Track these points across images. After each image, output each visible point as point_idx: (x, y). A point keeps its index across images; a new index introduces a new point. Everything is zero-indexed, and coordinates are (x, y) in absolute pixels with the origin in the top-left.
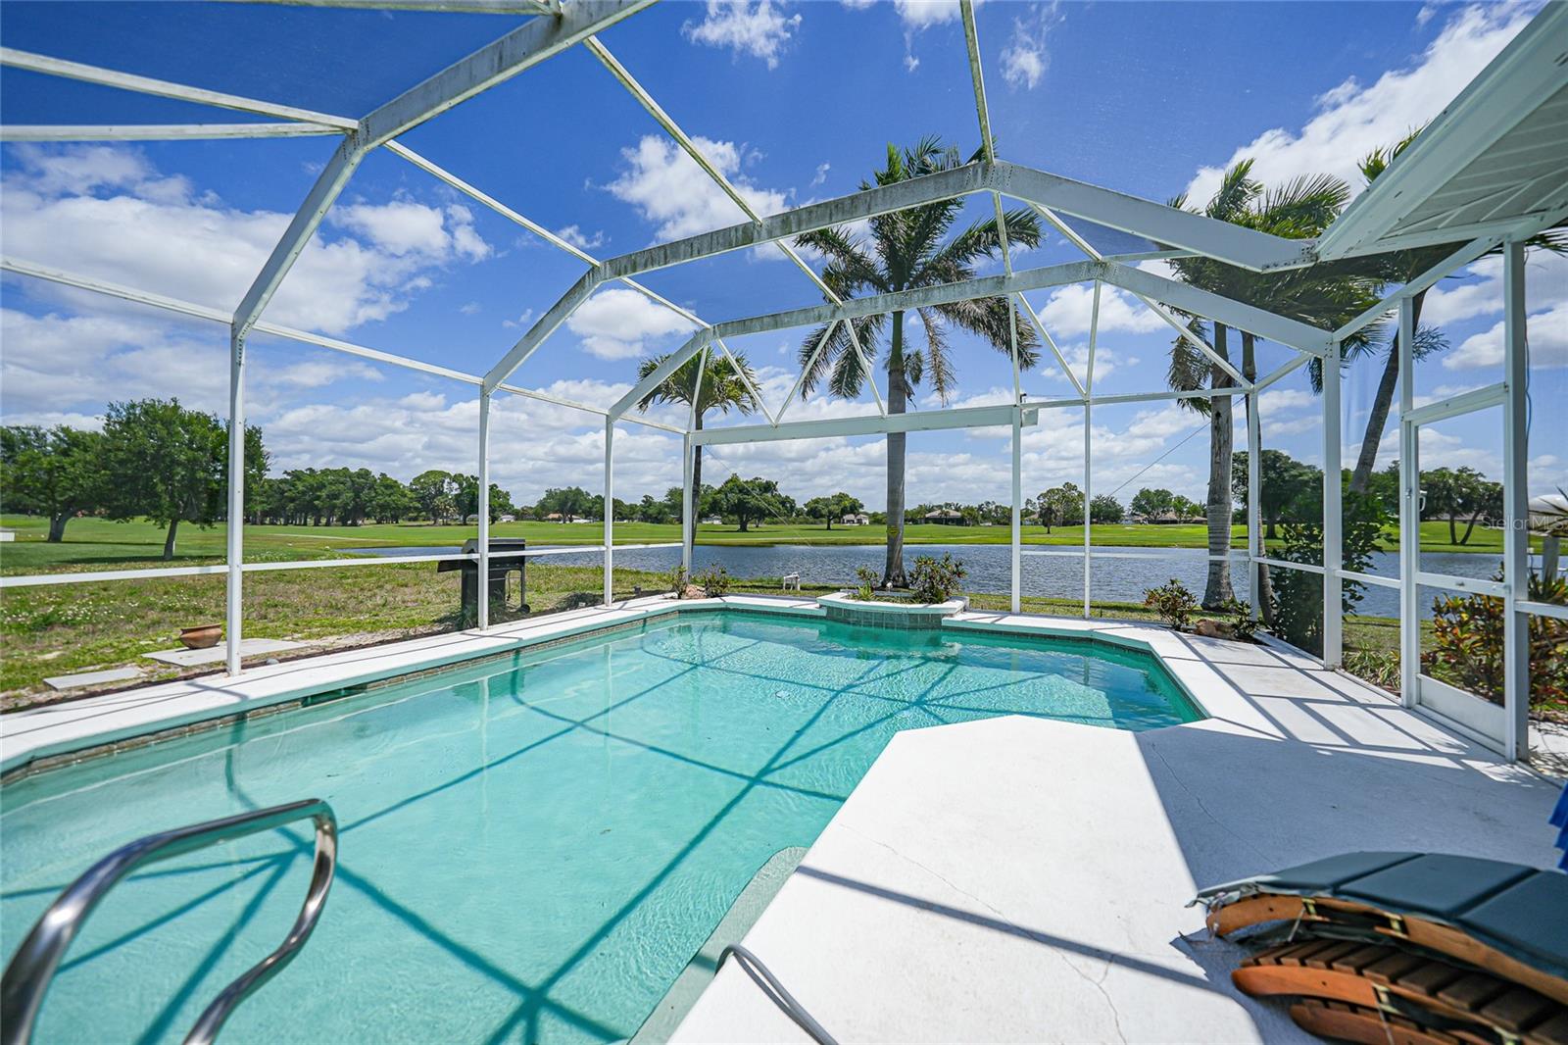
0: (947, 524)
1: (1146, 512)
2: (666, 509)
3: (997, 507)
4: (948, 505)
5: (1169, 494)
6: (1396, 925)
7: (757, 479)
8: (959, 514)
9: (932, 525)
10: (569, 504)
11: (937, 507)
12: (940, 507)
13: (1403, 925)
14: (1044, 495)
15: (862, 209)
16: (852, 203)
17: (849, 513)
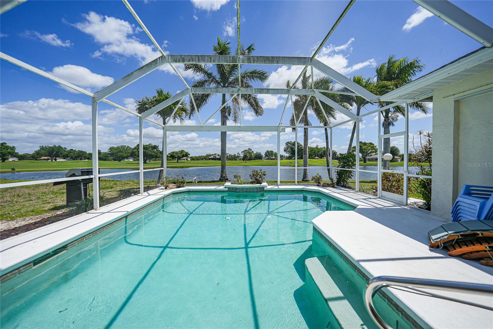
0: (216, 160)
1: (268, 156)
2: (109, 155)
3: (229, 155)
4: (215, 154)
5: (273, 152)
6: (480, 234)
7: (150, 144)
8: (219, 157)
9: (211, 160)
10: (55, 153)
11: (212, 155)
12: (213, 155)
13: (482, 234)
14: (243, 152)
15: (275, 61)
16: (272, 59)
17: (185, 157)
